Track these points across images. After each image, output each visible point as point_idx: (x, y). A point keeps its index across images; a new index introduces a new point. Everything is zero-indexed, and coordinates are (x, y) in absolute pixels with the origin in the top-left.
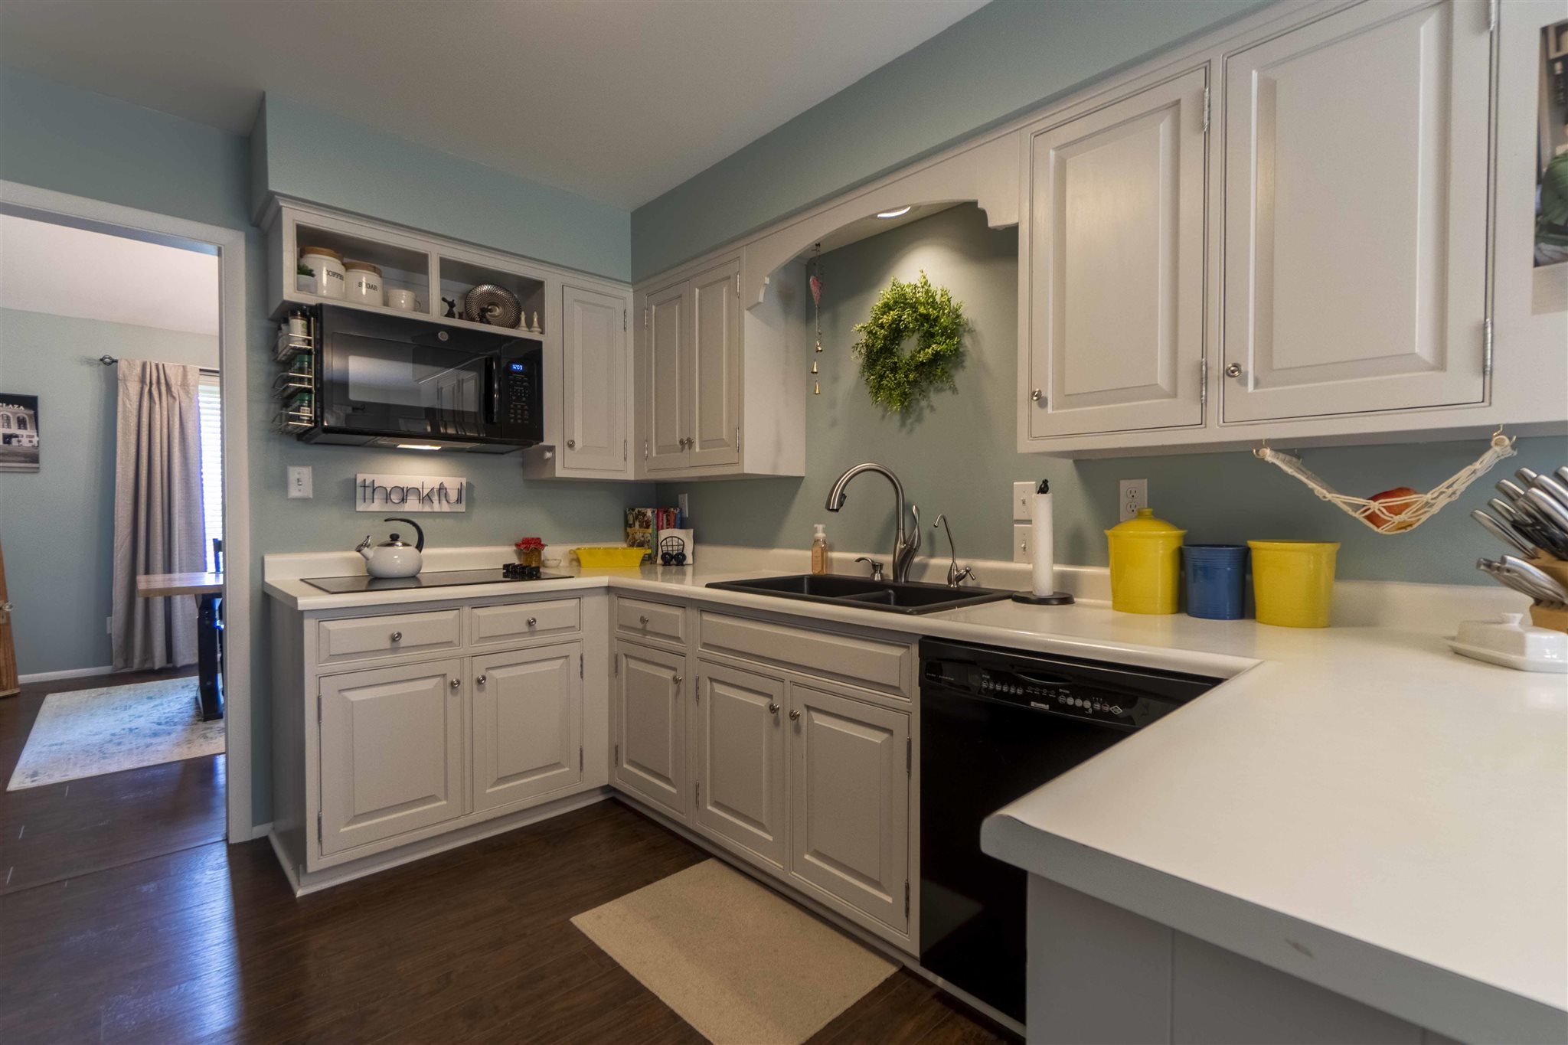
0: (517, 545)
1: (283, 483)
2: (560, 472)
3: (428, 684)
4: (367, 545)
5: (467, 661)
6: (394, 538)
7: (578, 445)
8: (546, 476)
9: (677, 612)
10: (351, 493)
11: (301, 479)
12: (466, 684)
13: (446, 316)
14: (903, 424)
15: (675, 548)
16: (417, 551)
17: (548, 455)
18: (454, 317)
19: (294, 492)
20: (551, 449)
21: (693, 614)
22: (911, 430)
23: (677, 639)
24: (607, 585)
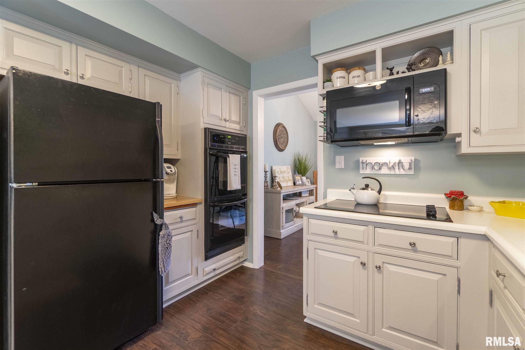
0: (446, 194)
1: (333, 163)
2: (465, 149)
5: (371, 254)
6: (367, 186)
7: (484, 129)
8: (459, 153)
10: (357, 165)
11: (340, 161)
12: (371, 266)
17: (458, 139)
18: (393, 75)
19: (337, 166)
20: (459, 135)
24: (483, 233)
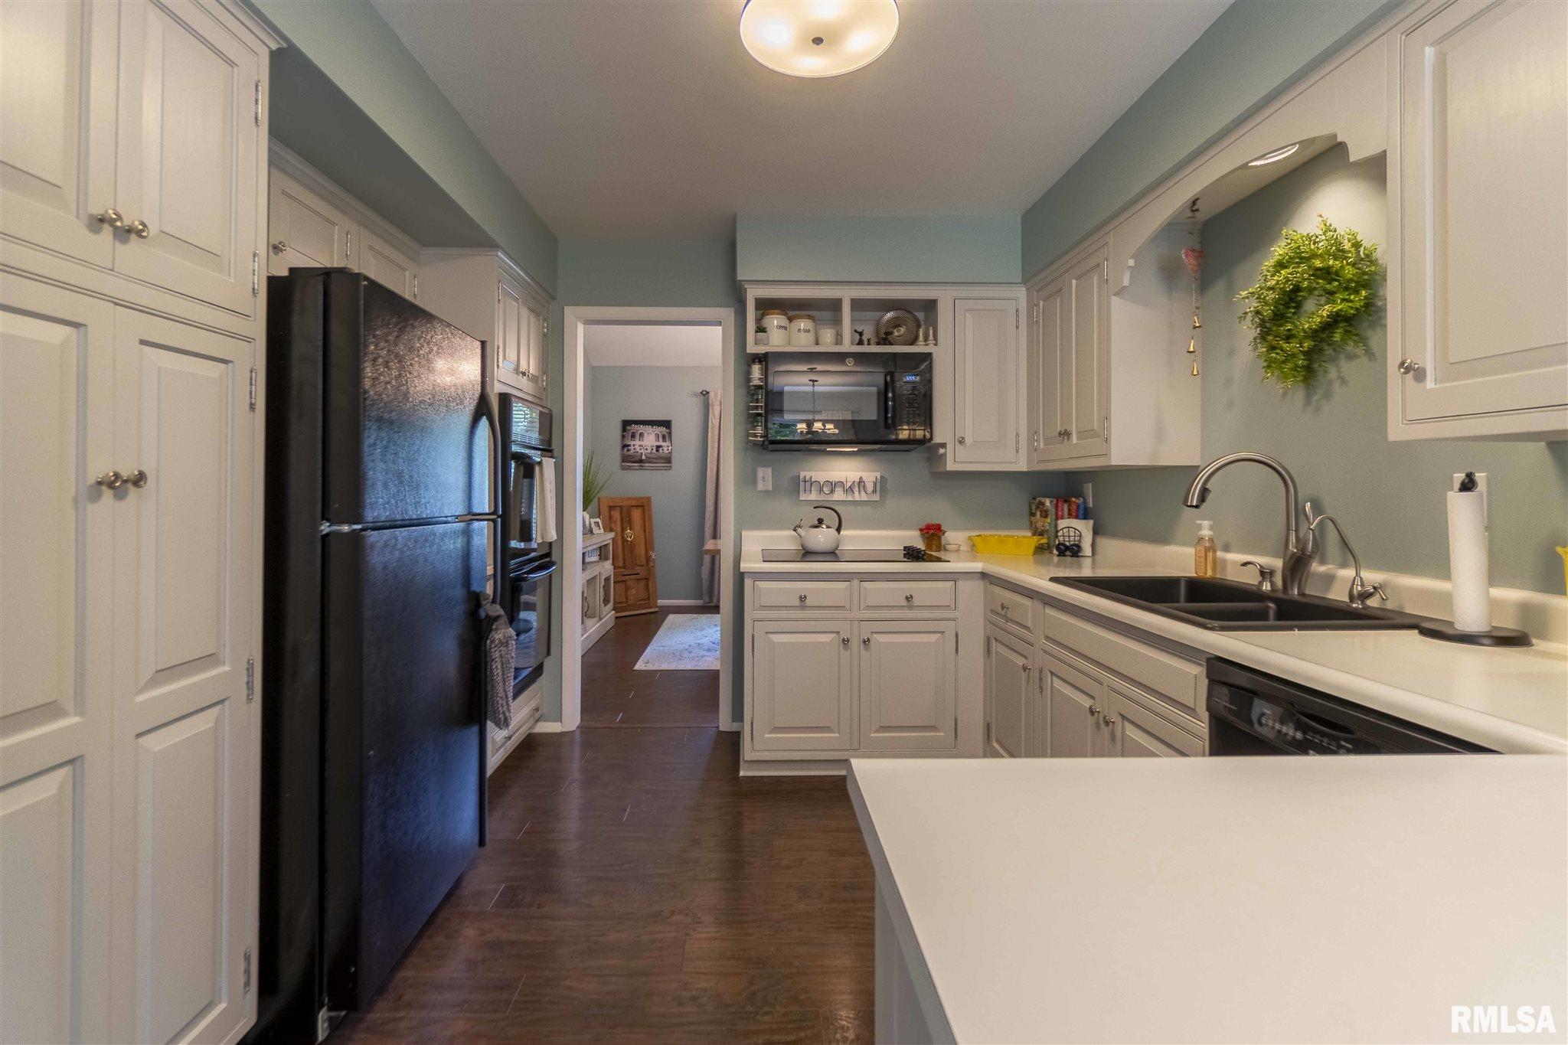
0: (921, 530)
1: (754, 481)
2: (951, 466)
3: (825, 638)
4: (800, 527)
5: (855, 624)
6: (820, 521)
7: (969, 440)
8: (941, 470)
9: (1027, 602)
10: (796, 485)
11: (765, 476)
12: (855, 643)
13: (857, 344)
14: (1308, 401)
15: (1072, 539)
16: (836, 533)
17: (942, 451)
18: (862, 344)
19: (760, 486)
20: (943, 445)
21: (1038, 605)
22: (1318, 409)
23: (1026, 628)
24: (980, 571)
